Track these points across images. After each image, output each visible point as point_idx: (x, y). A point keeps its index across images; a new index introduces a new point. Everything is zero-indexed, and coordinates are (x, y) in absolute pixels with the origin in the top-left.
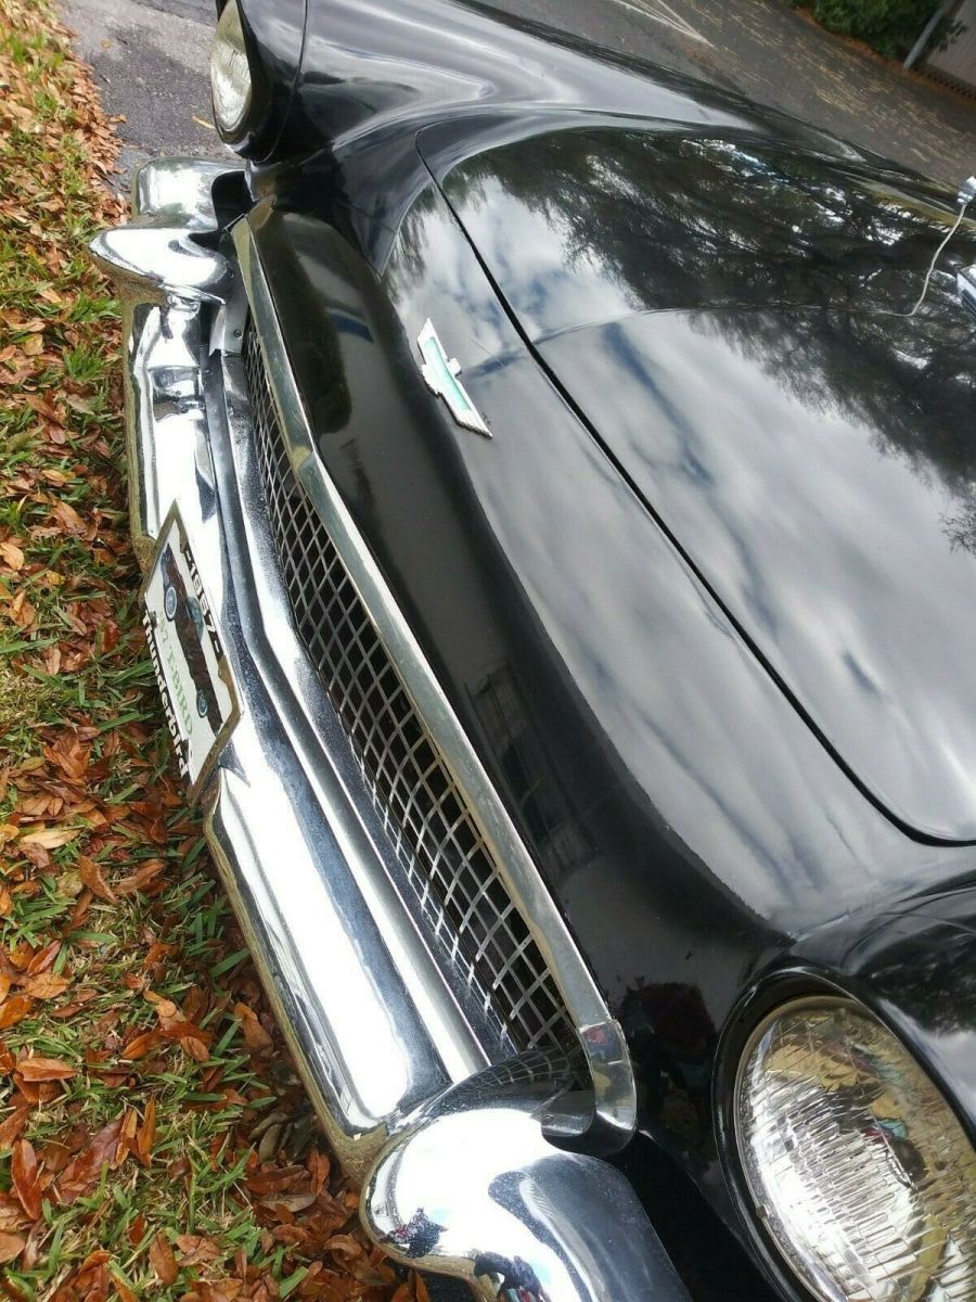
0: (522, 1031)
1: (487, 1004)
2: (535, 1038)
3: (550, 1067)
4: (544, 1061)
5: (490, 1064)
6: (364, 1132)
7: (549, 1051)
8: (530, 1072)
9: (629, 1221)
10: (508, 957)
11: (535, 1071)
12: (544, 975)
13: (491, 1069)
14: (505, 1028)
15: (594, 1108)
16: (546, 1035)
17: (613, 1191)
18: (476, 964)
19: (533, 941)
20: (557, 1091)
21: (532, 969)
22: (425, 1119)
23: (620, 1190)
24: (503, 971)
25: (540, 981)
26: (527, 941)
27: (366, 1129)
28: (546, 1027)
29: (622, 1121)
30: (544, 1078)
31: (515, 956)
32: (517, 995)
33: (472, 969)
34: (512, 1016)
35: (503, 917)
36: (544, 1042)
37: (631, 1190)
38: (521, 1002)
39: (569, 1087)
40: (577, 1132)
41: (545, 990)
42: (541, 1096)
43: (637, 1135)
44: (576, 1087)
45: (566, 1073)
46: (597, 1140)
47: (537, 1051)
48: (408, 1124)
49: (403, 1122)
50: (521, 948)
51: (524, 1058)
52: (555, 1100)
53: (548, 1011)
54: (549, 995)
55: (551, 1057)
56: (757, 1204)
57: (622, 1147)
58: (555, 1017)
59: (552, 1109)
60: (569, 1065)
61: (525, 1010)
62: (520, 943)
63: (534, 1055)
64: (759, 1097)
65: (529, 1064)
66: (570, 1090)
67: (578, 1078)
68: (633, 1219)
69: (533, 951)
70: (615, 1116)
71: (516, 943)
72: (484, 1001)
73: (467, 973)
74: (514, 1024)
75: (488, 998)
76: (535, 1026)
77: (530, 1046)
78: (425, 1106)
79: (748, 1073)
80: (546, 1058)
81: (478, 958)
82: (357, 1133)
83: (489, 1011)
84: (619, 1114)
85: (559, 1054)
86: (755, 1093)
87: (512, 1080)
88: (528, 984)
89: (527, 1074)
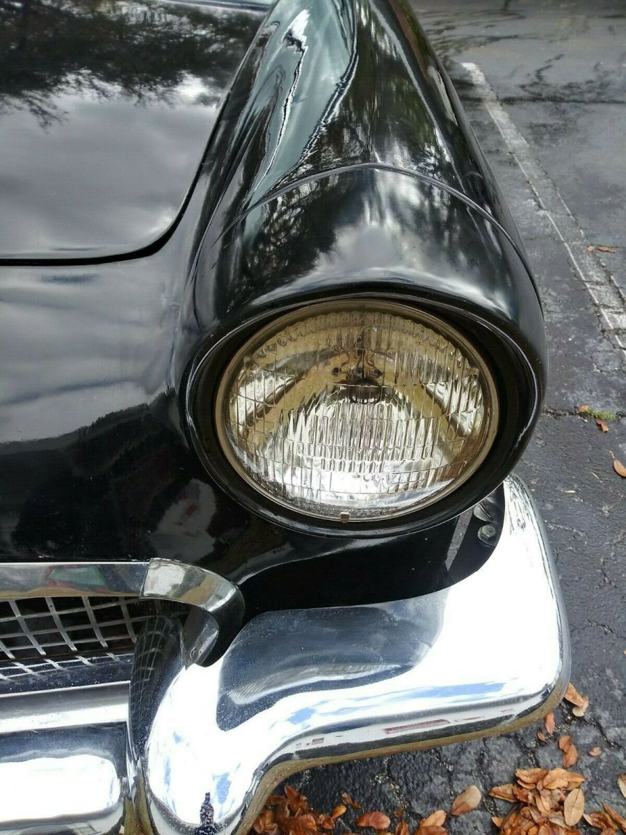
0: (121, 642)
1: (86, 661)
2: (131, 634)
3: (158, 633)
4: (151, 635)
5: (129, 682)
6: (122, 821)
7: (146, 629)
8: (153, 650)
9: (295, 626)
10: (55, 627)
11: (154, 646)
12: (86, 602)
13: (132, 683)
14: (111, 655)
15: (205, 611)
16: (134, 624)
17: (270, 628)
18: (47, 657)
19: (53, 599)
20: (178, 637)
21: (76, 610)
22: (139, 762)
23: (274, 621)
24: (65, 636)
25: (89, 609)
26: (50, 603)
27: (120, 819)
28: (128, 621)
29: (226, 594)
30: (163, 643)
31: (57, 621)
32: (90, 634)
33: (50, 662)
34: (105, 645)
35: (18, 615)
36: (137, 628)
37: (276, 613)
38: (98, 633)
39: (180, 625)
40: (216, 633)
41: (98, 607)
42: (175, 652)
43: (242, 587)
44: (183, 619)
45: (169, 623)
46: (230, 622)
47: (140, 638)
48: (135, 778)
49: (131, 782)
50: (54, 613)
51: (140, 650)
52: (184, 640)
53: (116, 613)
54: (104, 606)
55: (151, 628)
56: (337, 519)
57: (244, 605)
58: (124, 610)
59: (188, 647)
60: (165, 617)
61: (106, 632)
62: (48, 610)
63: (142, 641)
64: (270, 472)
65: (147, 649)
66: (183, 624)
67: (178, 613)
68: (295, 622)
69: (60, 603)
70: (221, 598)
71: (46, 614)
72: (80, 663)
73: (51, 666)
74: (112, 647)
75: (81, 659)
76: (122, 629)
77: (134, 640)
78: (130, 755)
79: (248, 471)
80: (151, 633)
81: (43, 653)
82: (119, 828)
83: (90, 661)
84: (220, 594)
85: (152, 621)
86: (266, 473)
87: (151, 669)
88: (87, 621)
89: (154, 653)
